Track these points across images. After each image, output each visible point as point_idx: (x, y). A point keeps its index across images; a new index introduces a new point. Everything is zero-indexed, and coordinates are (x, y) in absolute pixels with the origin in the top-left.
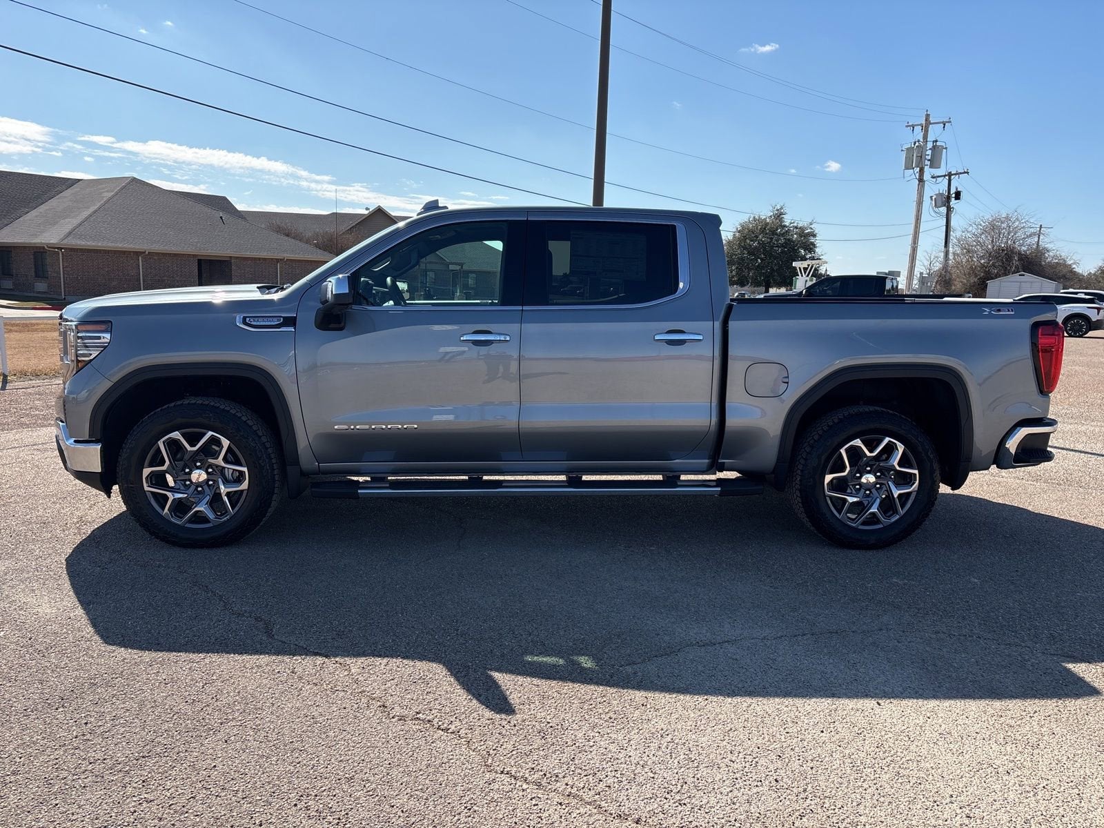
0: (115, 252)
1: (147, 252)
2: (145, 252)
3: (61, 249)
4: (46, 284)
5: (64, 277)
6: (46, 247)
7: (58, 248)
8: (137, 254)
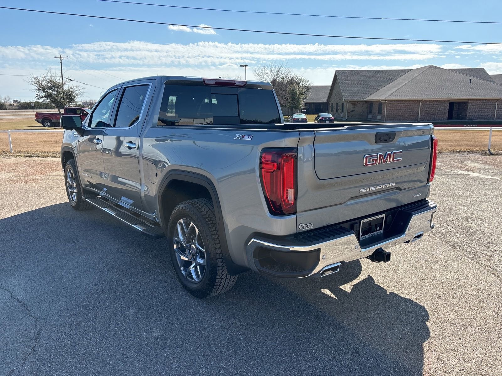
0: (409, 101)
1: (423, 100)
2: (422, 100)
3: (386, 101)
4: (381, 116)
5: (386, 113)
6: (381, 101)
7: (385, 101)
8: (419, 101)
